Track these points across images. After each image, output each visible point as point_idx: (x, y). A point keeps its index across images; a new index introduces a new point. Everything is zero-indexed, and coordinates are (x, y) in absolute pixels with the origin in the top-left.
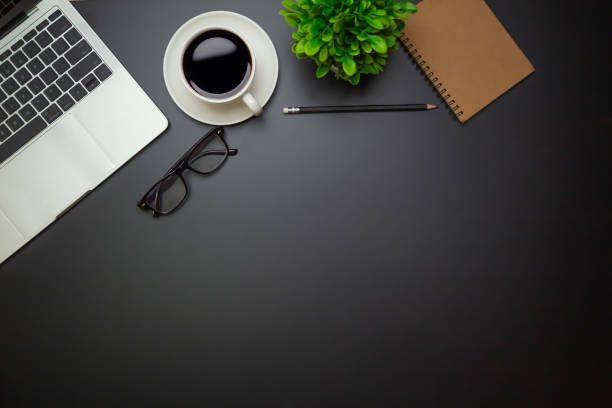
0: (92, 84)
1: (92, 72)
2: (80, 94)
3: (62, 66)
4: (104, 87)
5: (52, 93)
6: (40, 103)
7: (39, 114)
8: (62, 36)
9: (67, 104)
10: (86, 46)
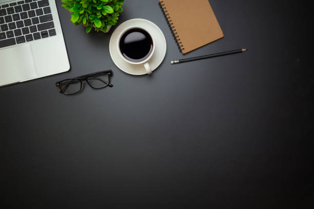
0: (45, 35)
1: (48, 30)
2: (37, 37)
3: (36, 21)
4: (50, 39)
5: (26, 31)
6: (18, 33)
7: (15, 37)
8: (42, 8)
9: (30, 39)
10: (51, 17)
